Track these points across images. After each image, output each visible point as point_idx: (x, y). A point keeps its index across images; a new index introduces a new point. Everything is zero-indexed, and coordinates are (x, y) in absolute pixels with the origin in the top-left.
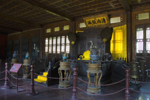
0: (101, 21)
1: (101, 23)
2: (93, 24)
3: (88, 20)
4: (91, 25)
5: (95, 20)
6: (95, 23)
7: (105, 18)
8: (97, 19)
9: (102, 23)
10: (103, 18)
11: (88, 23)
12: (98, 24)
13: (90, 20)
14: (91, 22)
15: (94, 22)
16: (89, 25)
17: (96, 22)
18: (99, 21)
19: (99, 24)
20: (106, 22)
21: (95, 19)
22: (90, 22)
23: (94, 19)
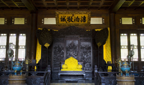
0: (80, 20)
1: (78, 22)
2: (68, 22)
3: (63, 15)
4: (65, 22)
5: (72, 17)
6: (71, 21)
7: (86, 16)
8: (76, 16)
9: (80, 22)
10: (84, 16)
11: (60, 20)
12: (74, 22)
13: (65, 15)
14: (66, 18)
15: (70, 19)
16: (61, 22)
17: (73, 20)
18: (77, 19)
19: (76, 22)
20: (86, 22)
21: (73, 15)
22: (64, 18)
23: (71, 15)
